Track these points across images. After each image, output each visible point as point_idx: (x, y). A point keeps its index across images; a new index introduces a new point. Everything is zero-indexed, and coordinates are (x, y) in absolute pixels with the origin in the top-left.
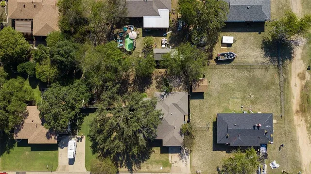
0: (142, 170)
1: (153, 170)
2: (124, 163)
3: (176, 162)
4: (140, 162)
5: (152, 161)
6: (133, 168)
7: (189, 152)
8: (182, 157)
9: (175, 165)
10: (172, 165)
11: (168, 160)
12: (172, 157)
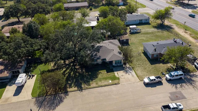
0: (92, 86)
1: (103, 84)
2: (73, 85)
3: (122, 76)
4: (89, 81)
5: (100, 79)
6: (83, 86)
7: (132, 68)
8: (127, 72)
9: (122, 77)
10: (120, 78)
11: (115, 76)
12: (117, 73)
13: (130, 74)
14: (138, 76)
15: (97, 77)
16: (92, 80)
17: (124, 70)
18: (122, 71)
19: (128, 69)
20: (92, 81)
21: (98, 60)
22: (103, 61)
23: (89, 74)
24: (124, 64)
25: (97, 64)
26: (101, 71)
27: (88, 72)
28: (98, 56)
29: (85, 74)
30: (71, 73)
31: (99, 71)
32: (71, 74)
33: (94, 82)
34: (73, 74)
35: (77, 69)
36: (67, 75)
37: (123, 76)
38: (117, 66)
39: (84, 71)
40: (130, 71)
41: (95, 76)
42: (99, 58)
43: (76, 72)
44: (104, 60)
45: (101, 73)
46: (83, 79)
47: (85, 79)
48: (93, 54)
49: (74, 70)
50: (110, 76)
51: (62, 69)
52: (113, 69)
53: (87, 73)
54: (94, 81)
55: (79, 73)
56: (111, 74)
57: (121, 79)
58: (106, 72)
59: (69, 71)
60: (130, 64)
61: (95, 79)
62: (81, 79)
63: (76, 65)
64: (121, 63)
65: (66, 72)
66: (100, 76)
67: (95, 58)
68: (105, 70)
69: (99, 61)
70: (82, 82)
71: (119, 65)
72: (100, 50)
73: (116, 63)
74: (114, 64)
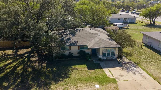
4: (50, 84)
5: (75, 80)
7: (135, 64)
8: (128, 70)
9: (122, 79)
10: (117, 80)
11: (106, 75)
12: (110, 71)
13: (136, 73)
14: (155, 79)
15: (69, 77)
16: (56, 81)
17: (122, 66)
18: (119, 68)
19: (128, 65)
20: (56, 83)
21: (72, 47)
22: (81, 51)
23: (52, 70)
24: (118, 57)
25: (71, 55)
26: (77, 67)
27: (52, 68)
28: (73, 41)
29: (44, 70)
30: (18, 67)
31: (74, 67)
32: (18, 69)
33: (60, 87)
34: (21, 70)
35: (32, 62)
36: (8, 70)
37: (124, 77)
38: (107, 60)
39: (44, 65)
40: (135, 69)
41: (63, 74)
42: (74, 44)
43: (29, 66)
44: (83, 48)
45: (77, 69)
46: (38, 79)
47: (42, 79)
48: (63, 38)
49: (27, 63)
50: (95, 75)
51: (5, 62)
52: (99, 64)
53: (48, 69)
54: (60, 83)
55: (34, 68)
56: (96, 73)
57: (119, 83)
58: (86, 69)
59: (17, 64)
60: (129, 58)
61: (62, 81)
62: (33, 79)
63: (33, 57)
64: (113, 54)
65: (10, 66)
66: (74, 75)
67: (67, 44)
68: (85, 66)
69: (75, 50)
70: (33, 84)
71: (110, 57)
72: (77, 33)
73: (104, 54)
74: (101, 56)
